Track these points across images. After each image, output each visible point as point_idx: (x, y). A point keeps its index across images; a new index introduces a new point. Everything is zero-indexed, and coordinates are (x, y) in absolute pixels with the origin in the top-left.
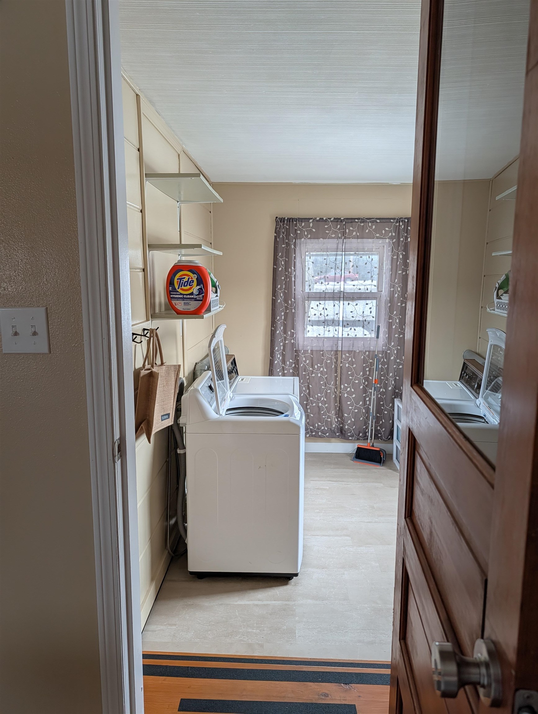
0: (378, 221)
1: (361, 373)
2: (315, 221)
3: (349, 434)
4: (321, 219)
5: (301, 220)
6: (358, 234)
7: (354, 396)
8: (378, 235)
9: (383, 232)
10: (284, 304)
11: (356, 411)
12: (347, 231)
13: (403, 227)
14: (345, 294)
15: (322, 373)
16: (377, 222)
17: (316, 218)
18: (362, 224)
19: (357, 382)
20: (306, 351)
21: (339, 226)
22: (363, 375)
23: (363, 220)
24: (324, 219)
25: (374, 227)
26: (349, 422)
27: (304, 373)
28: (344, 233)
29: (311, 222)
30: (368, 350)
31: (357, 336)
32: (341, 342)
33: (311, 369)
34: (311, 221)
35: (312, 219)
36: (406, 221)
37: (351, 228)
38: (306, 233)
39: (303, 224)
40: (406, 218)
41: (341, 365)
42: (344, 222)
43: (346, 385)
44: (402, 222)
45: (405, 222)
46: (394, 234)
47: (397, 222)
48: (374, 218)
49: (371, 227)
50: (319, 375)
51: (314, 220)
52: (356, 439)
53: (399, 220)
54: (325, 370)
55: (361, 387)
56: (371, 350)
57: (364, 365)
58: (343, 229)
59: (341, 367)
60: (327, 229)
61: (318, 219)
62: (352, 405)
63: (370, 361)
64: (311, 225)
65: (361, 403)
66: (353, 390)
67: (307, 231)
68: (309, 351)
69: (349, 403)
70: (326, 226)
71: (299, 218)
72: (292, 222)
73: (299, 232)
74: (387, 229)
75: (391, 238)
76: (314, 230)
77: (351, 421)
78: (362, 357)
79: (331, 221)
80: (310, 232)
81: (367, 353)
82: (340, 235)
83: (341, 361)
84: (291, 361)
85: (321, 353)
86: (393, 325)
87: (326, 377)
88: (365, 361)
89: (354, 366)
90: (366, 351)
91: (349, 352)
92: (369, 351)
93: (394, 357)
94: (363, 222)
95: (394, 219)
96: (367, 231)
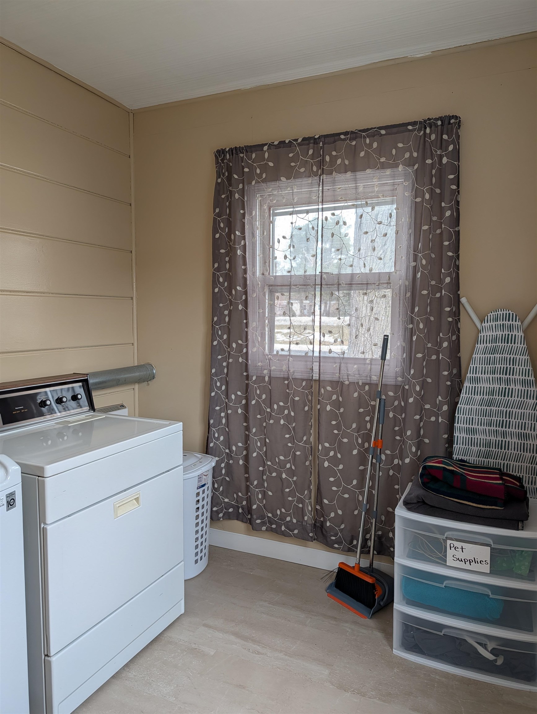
0: (383, 132)
1: (354, 426)
2: (272, 147)
3: (333, 538)
4: (282, 143)
5: (249, 149)
6: (347, 162)
7: (341, 467)
8: (383, 160)
9: (394, 152)
10: (229, 297)
11: (346, 496)
12: (328, 158)
13: (433, 137)
14: (324, 276)
15: (288, 418)
16: (382, 135)
17: (273, 143)
18: (354, 143)
19: (345, 440)
20: (261, 378)
21: (311, 152)
22: (358, 430)
23: (353, 135)
24: (287, 142)
25: (375, 145)
26: (332, 515)
27: (259, 416)
28: (321, 164)
29: (266, 151)
30: (368, 382)
31: (346, 356)
32: (318, 364)
33: (268, 410)
34: (265, 148)
35: (266, 144)
36: (439, 123)
37: (334, 153)
38: (258, 171)
39: (254, 156)
40: (436, 119)
41: (319, 407)
42: (321, 143)
43: (327, 445)
44: (431, 127)
45: (437, 126)
46: (415, 154)
47: (419, 130)
48: (375, 128)
49: (370, 145)
50: (282, 422)
51: (271, 145)
52: (346, 549)
53: (424, 124)
54: (292, 414)
55: (355, 452)
56: (372, 382)
57: (361, 410)
58: (320, 156)
59: (319, 410)
60: (292, 160)
61: (276, 143)
62: (337, 483)
63: (371, 403)
64: (266, 155)
65: (355, 482)
66: (339, 456)
67: (260, 167)
68: (267, 379)
69: (332, 479)
70: (291, 155)
71: (248, 146)
72: (237, 154)
73: (246, 170)
74: (400, 145)
75: (410, 163)
76: (271, 164)
77: (336, 513)
78: (356, 395)
79: (299, 144)
80: (264, 168)
81: (367, 388)
82: (315, 169)
83: (319, 399)
84: (239, 393)
85: (286, 382)
86: (414, 336)
87: (294, 427)
88: (361, 402)
89: (342, 410)
90: (364, 384)
91: (333, 383)
92: (370, 384)
93: (415, 398)
94: (354, 139)
95: (414, 123)
96: (362, 154)
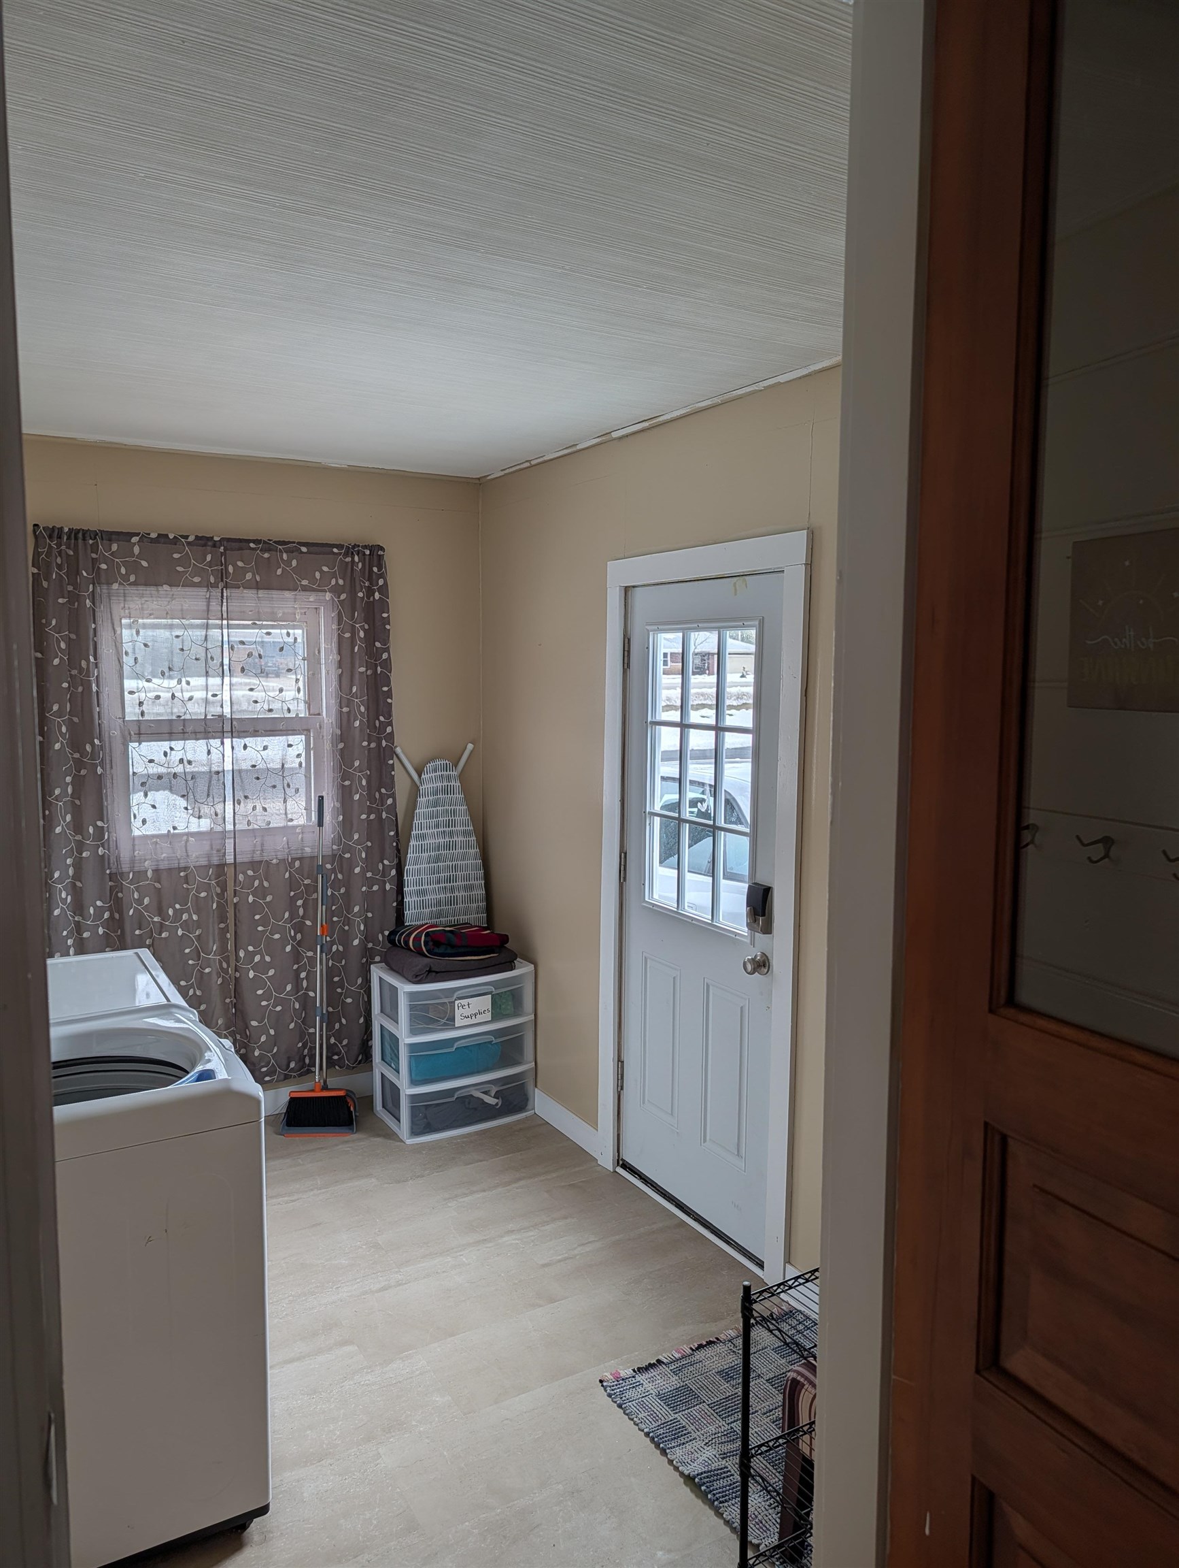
0: (304, 549)
1: (287, 915)
2: (145, 540)
3: (264, 1069)
4: (162, 537)
5: (110, 536)
6: (258, 578)
7: (271, 972)
8: (305, 582)
9: (318, 575)
10: (72, 754)
11: (279, 1008)
12: (231, 569)
13: (360, 565)
14: (234, 723)
15: (186, 925)
16: (302, 553)
17: (149, 534)
18: (266, 555)
19: (277, 936)
20: (140, 875)
21: (209, 558)
22: (291, 918)
23: (267, 545)
24: (171, 536)
25: (294, 563)
26: (263, 1038)
27: (137, 932)
28: (222, 575)
29: (135, 544)
30: (299, 856)
31: (271, 826)
32: (232, 840)
33: (156, 919)
34: (135, 539)
35: (137, 534)
36: (368, 552)
37: (240, 564)
38: (123, 571)
39: (115, 547)
40: (365, 547)
41: (235, 901)
42: (222, 548)
43: (251, 948)
44: (358, 555)
45: (364, 554)
46: (341, 582)
47: (346, 555)
48: (294, 542)
49: (288, 563)
50: (180, 932)
51: (144, 537)
52: (282, 1077)
53: (351, 550)
54: (195, 917)
55: (288, 949)
56: (305, 855)
57: (292, 893)
58: (219, 563)
59: (235, 904)
60: (179, 562)
61: (154, 535)
62: (266, 996)
63: (305, 882)
64: (136, 550)
65: (289, 988)
66: (268, 959)
67: (125, 564)
68: (150, 874)
69: (260, 992)
70: (176, 556)
71: (103, 531)
72: (84, 539)
73: (104, 566)
74: (325, 569)
75: (336, 591)
76: (145, 564)
77: (268, 1035)
78: (287, 875)
79: (189, 544)
80: (134, 567)
81: (297, 864)
82: (212, 580)
83: (235, 890)
84: (99, 903)
85: (182, 874)
86: (355, 794)
87: (199, 936)
88: (292, 884)
89: (269, 898)
90: (294, 860)
91: (254, 865)
92: (300, 859)
93: (362, 866)
94: (269, 550)
95: (340, 547)
96: (279, 572)
